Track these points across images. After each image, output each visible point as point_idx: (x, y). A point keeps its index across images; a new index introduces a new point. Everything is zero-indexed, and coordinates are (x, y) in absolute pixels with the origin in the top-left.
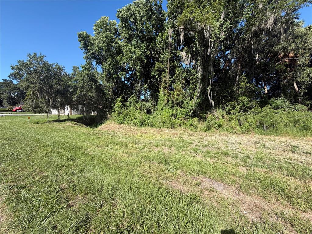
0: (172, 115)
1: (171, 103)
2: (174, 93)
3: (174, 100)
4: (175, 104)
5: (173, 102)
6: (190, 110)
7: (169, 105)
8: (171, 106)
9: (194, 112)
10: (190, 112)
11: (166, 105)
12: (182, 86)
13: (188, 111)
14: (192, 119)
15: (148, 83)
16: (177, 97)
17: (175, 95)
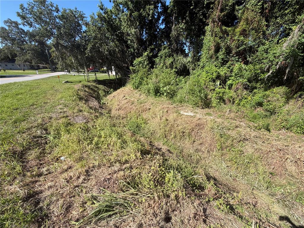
0: (218, 77)
1: (224, 54)
2: (234, 30)
3: (233, 45)
4: (233, 56)
5: (229, 51)
6: (269, 67)
7: (217, 58)
8: (222, 59)
9: (280, 72)
10: (268, 71)
11: (211, 57)
12: (263, 8)
13: (261, 68)
14: (266, 90)
15: (187, 18)
16: (242, 38)
17: (238, 34)
